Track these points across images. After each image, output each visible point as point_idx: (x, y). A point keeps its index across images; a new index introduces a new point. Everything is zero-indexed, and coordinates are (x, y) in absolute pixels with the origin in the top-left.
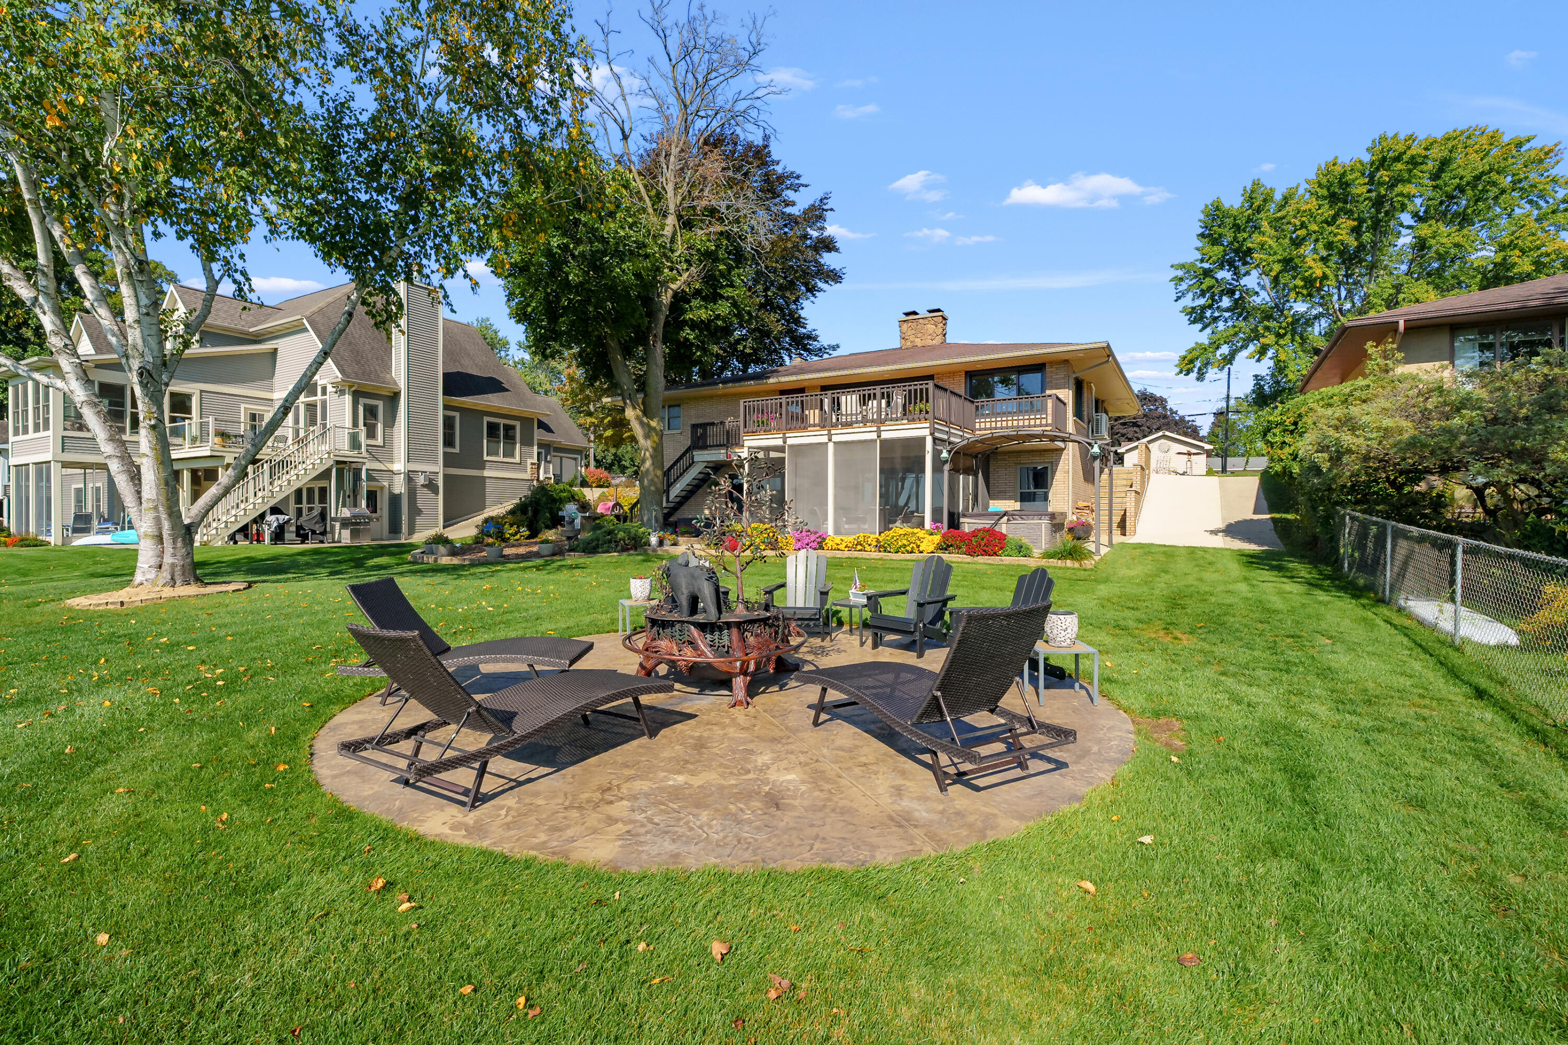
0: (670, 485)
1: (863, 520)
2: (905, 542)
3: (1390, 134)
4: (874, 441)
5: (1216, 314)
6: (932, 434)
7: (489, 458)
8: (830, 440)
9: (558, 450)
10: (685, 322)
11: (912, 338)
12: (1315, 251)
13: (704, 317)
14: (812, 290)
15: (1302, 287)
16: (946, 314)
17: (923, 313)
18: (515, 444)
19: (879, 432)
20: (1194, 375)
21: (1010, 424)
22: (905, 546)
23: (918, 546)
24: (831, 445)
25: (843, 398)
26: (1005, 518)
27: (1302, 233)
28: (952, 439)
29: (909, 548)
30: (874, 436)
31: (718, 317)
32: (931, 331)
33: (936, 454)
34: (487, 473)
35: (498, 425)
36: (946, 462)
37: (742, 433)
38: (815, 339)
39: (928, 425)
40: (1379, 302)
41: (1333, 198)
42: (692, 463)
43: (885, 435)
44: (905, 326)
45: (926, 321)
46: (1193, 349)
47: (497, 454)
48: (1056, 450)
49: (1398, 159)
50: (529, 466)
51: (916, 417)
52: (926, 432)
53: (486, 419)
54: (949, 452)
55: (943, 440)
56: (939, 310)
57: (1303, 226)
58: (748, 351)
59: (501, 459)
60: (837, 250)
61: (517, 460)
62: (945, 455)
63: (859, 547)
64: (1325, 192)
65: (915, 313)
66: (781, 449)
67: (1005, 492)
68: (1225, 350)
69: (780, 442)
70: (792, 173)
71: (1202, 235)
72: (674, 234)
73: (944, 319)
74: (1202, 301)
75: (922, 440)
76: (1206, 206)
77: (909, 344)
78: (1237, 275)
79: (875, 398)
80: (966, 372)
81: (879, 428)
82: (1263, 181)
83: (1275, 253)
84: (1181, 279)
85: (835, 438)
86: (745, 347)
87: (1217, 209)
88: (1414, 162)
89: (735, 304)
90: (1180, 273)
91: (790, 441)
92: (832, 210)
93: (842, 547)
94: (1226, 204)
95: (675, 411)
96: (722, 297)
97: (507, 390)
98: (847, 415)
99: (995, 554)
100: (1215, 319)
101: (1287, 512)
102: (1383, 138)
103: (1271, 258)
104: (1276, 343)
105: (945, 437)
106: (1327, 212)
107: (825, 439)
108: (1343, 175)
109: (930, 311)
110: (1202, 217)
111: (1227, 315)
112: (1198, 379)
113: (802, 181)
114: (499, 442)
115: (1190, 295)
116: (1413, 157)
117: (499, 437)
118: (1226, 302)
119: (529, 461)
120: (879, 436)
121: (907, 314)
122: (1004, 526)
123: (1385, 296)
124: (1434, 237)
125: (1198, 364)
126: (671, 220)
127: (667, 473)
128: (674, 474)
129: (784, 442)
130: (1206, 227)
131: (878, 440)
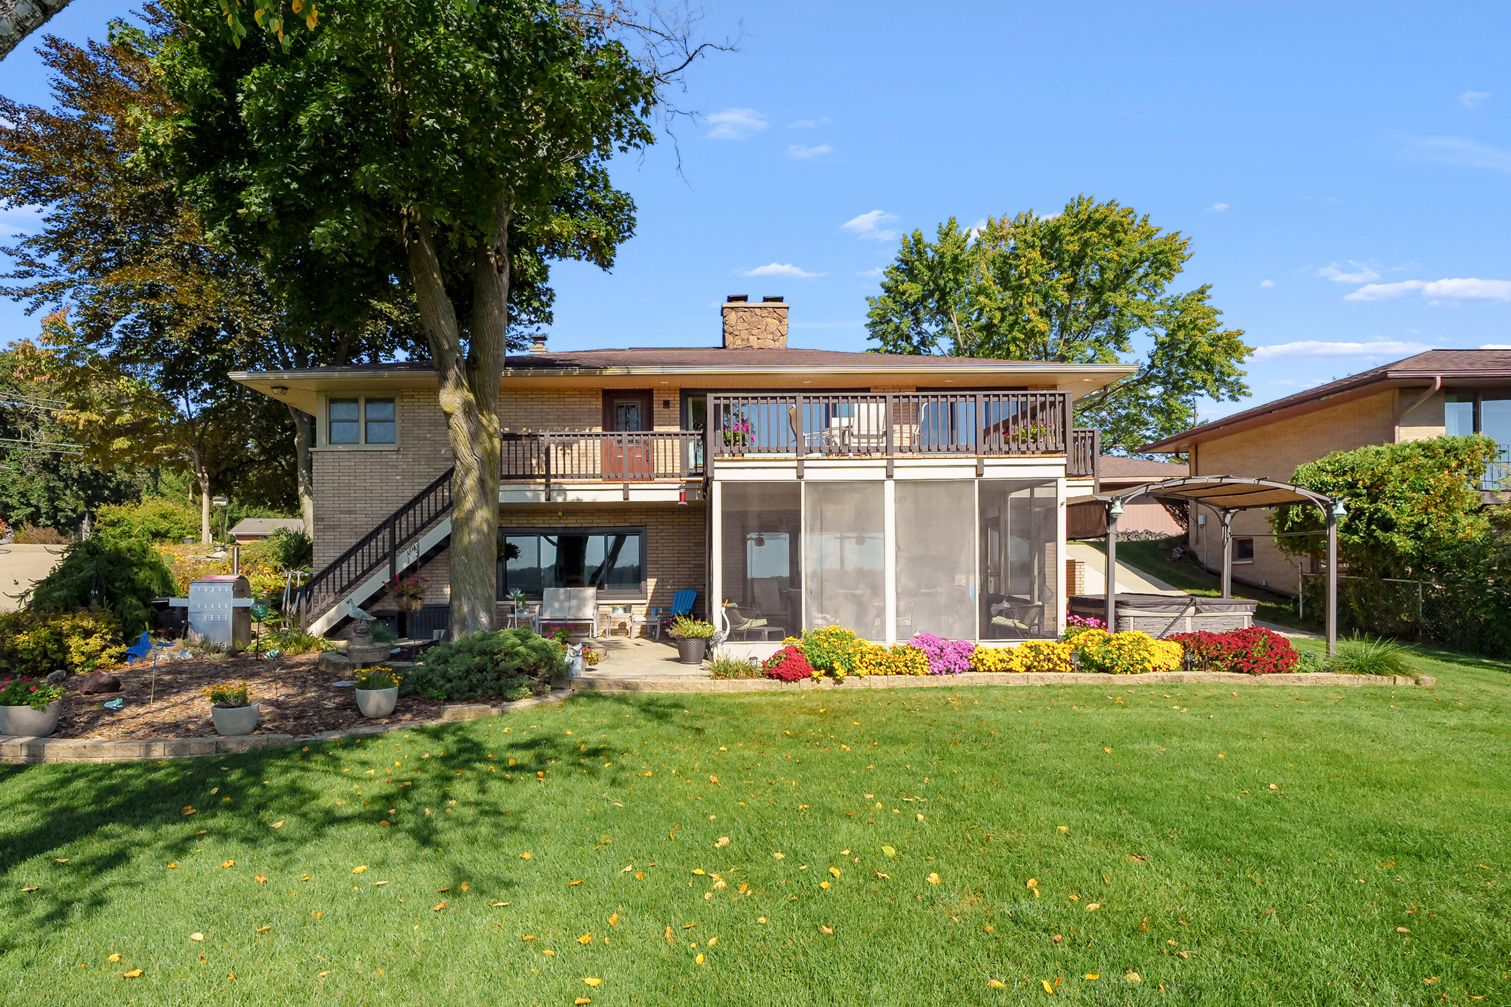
4: (971, 481)
8: (889, 476)
11: (744, 334)
19: (978, 469)
24: (889, 485)
26: (1193, 608)
30: (971, 473)
39: (1063, 461)
43: (990, 474)
44: (733, 315)
45: (765, 313)
52: (1060, 472)
66: (792, 487)
69: (791, 475)
76: (905, 237)
77: (739, 342)
81: (977, 461)
85: (898, 474)
91: (810, 475)
98: (859, 436)
107: (881, 474)
109: (766, 300)
120: (979, 475)
122: (1188, 620)
127: (390, 522)
128: (403, 526)
129: (800, 477)
130: (902, 261)
131: (977, 481)
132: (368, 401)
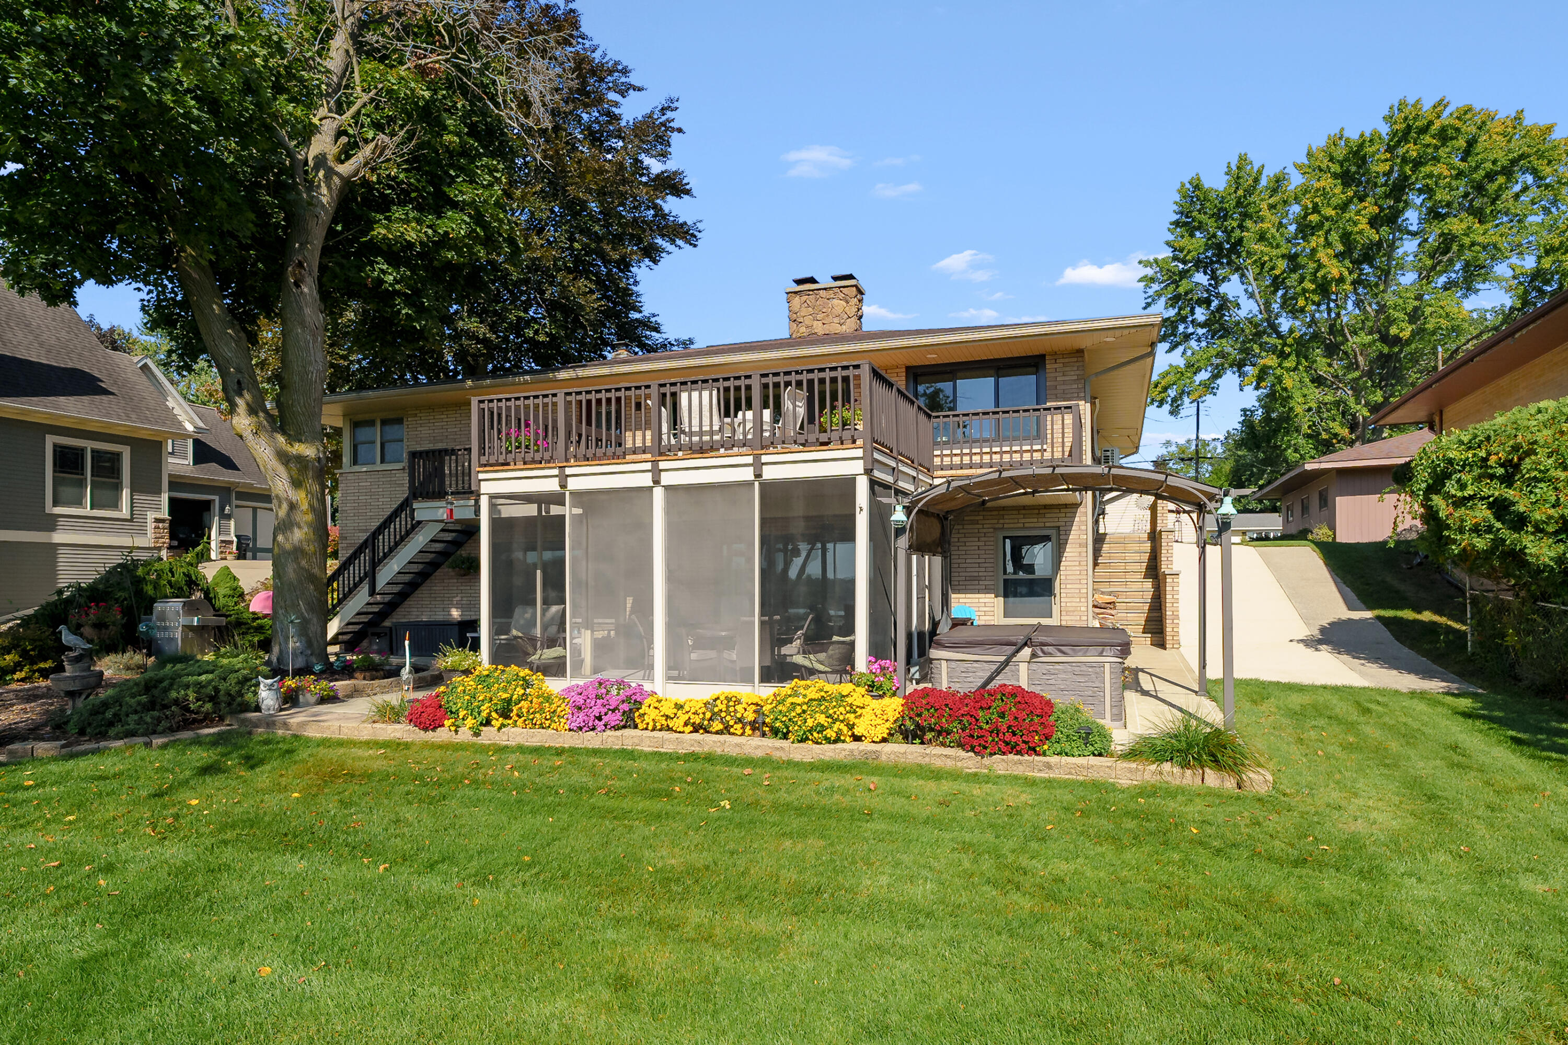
0: (375, 564)
1: (727, 644)
2: (822, 719)
3: (1411, 100)
4: (749, 484)
5: (1191, 330)
6: (868, 472)
7: (58, 510)
8: (657, 482)
9: (242, 496)
10: (375, 249)
11: (808, 320)
12: (1328, 244)
13: (412, 236)
14: (652, 253)
15: (1314, 291)
16: (863, 285)
17: (825, 280)
18: (118, 487)
19: (758, 466)
20: (1166, 407)
21: (986, 458)
22: (822, 728)
23: (851, 727)
24: (658, 493)
25: (684, 397)
26: (1027, 651)
27: (1314, 218)
28: (902, 484)
29: (831, 734)
30: (747, 474)
31: (445, 241)
32: (838, 310)
33: (879, 515)
34: (58, 537)
35: (79, 453)
36: (900, 531)
37: (475, 468)
38: (657, 329)
39: (859, 453)
40: (1401, 315)
41: (1346, 179)
42: (417, 525)
43: (770, 473)
44: (797, 300)
45: (830, 294)
46: (1168, 373)
47: (79, 503)
48: (1066, 506)
49: (1424, 130)
50: (151, 525)
51: (835, 436)
52: (857, 467)
53: (51, 440)
54: (908, 510)
55: (886, 487)
56: (850, 277)
57: (1316, 209)
58: (542, 338)
59: (87, 511)
60: (688, 192)
61: (125, 512)
62: (899, 515)
63: (717, 726)
64: (1336, 168)
65: (812, 280)
66: (558, 499)
67: (978, 579)
68: (1204, 376)
69: (552, 485)
70: (617, 63)
71: (1177, 224)
72: (347, 68)
73: (860, 292)
74: (1172, 313)
75: (849, 483)
76: (1183, 185)
77: (803, 329)
78: (1216, 280)
79: (749, 407)
80: (908, 369)
81: (757, 457)
82: (1251, 156)
83: (1278, 246)
84: (1152, 280)
85: (666, 479)
86: (536, 332)
87: (1197, 187)
88: (1444, 136)
89: (478, 219)
90: (1149, 272)
91: (574, 484)
92: (680, 130)
93: (678, 723)
94: (1207, 183)
95: (393, 431)
96: (455, 205)
97: (106, 392)
98: (691, 434)
99: (1033, 750)
100: (1187, 337)
101: (1401, 608)
102: (1402, 104)
103: (1275, 252)
104: (1280, 365)
105: (890, 479)
106: (1339, 193)
107: (646, 480)
108: (1361, 146)
109: (836, 279)
110: (1177, 198)
111: (1201, 331)
112: (1171, 413)
113: (633, 79)
114: (81, 484)
115: (1163, 300)
116: (1443, 129)
117: (82, 471)
118: (1200, 314)
119: (151, 516)
120: (758, 475)
121: (799, 282)
123: (1409, 309)
124: (1467, 235)
125: (1172, 393)
126: (340, 42)
127: (371, 542)
128: (383, 542)
129: (563, 486)
130: (1182, 213)
131: (757, 484)
132: (384, 422)
